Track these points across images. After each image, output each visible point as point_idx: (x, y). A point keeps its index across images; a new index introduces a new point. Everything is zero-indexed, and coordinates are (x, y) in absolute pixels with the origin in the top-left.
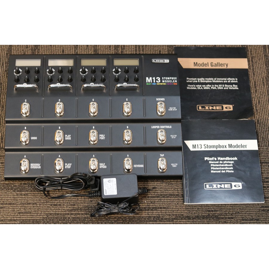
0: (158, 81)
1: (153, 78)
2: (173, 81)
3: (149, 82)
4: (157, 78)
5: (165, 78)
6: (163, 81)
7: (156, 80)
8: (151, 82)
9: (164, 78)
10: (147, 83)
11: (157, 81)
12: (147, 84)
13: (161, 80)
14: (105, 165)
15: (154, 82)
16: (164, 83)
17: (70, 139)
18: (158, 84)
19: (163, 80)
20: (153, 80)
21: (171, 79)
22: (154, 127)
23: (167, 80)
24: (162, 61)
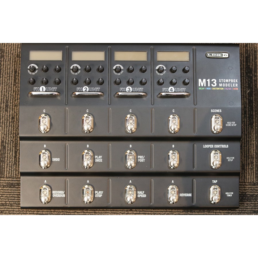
0: (214, 84)
1: (207, 80)
2: (232, 85)
3: (202, 85)
4: (212, 80)
5: (222, 80)
6: (220, 85)
7: (212, 83)
8: (205, 86)
9: (221, 80)
10: (200, 87)
11: (212, 85)
12: (200, 89)
13: (218, 83)
14: (144, 194)
15: (209, 85)
16: (221, 87)
17: (101, 161)
18: (213, 89)
19: (221, 83)
20: (207, 82)
21: (231, 81)
22: (206, 146)
23: (225, 83)
24: (219, 55)
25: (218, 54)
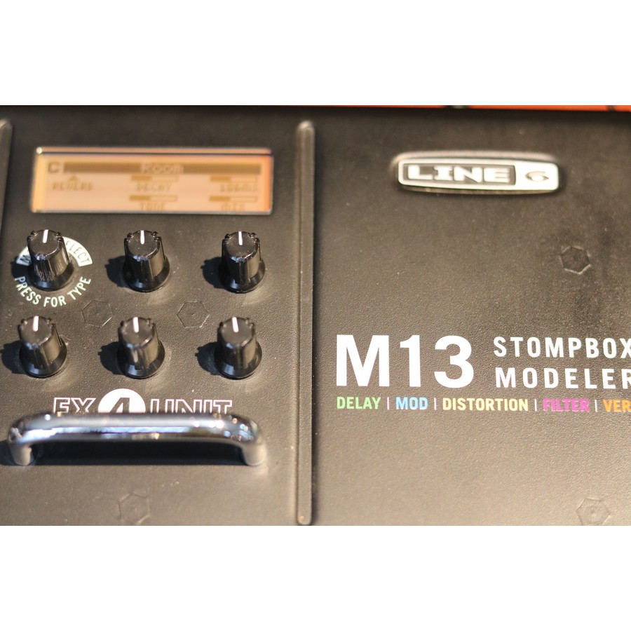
0: (455, 372)
1: (403, 344)
2: (597, 378)
3: (363, 379)
4: (442, 344)
5: (517, 340)
6: (504, 377)
7: (434, 360)
8: (384, 381)
9: (510, 346)
10: (344, 392)
11: (441, 377)
12: (343, 403)
13: (483, 359)
15: (415, 380)
16: (507, 393)
18: (448, 404)
19: (506, 363)
20: (399, 359)
21: (581, 353)
23: (541, 363)
24: (491, 175)
25: (483, 167)
